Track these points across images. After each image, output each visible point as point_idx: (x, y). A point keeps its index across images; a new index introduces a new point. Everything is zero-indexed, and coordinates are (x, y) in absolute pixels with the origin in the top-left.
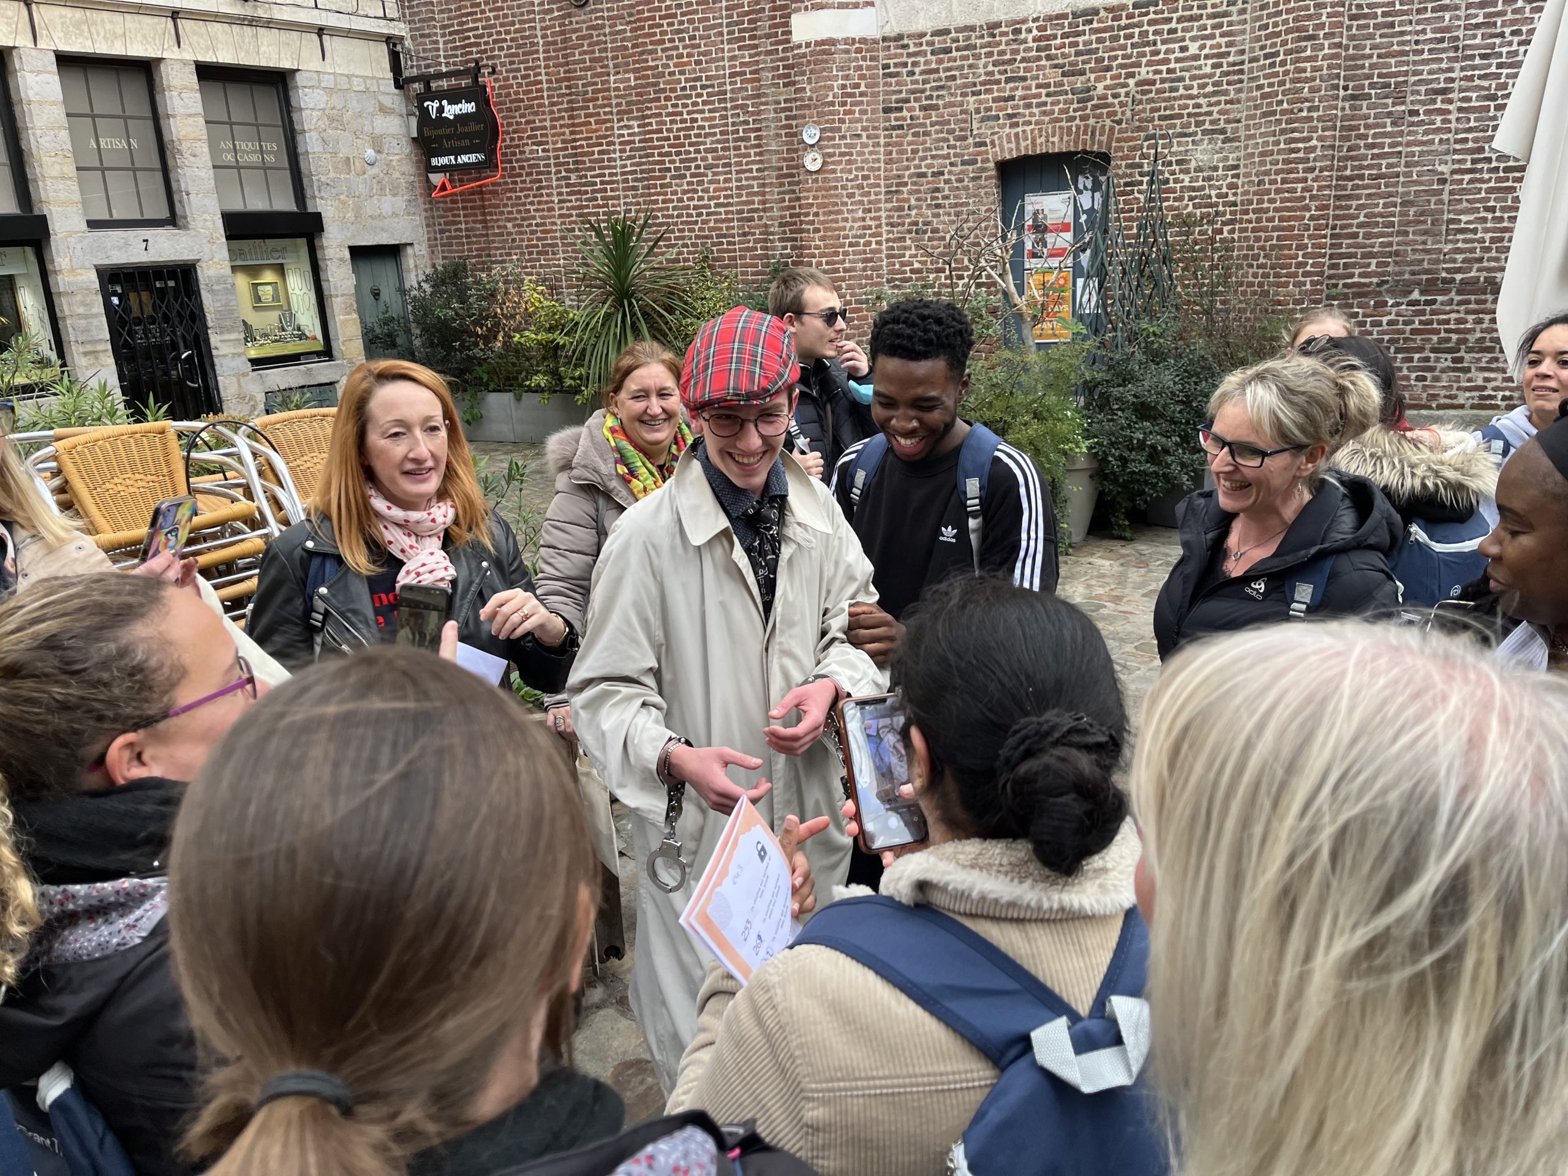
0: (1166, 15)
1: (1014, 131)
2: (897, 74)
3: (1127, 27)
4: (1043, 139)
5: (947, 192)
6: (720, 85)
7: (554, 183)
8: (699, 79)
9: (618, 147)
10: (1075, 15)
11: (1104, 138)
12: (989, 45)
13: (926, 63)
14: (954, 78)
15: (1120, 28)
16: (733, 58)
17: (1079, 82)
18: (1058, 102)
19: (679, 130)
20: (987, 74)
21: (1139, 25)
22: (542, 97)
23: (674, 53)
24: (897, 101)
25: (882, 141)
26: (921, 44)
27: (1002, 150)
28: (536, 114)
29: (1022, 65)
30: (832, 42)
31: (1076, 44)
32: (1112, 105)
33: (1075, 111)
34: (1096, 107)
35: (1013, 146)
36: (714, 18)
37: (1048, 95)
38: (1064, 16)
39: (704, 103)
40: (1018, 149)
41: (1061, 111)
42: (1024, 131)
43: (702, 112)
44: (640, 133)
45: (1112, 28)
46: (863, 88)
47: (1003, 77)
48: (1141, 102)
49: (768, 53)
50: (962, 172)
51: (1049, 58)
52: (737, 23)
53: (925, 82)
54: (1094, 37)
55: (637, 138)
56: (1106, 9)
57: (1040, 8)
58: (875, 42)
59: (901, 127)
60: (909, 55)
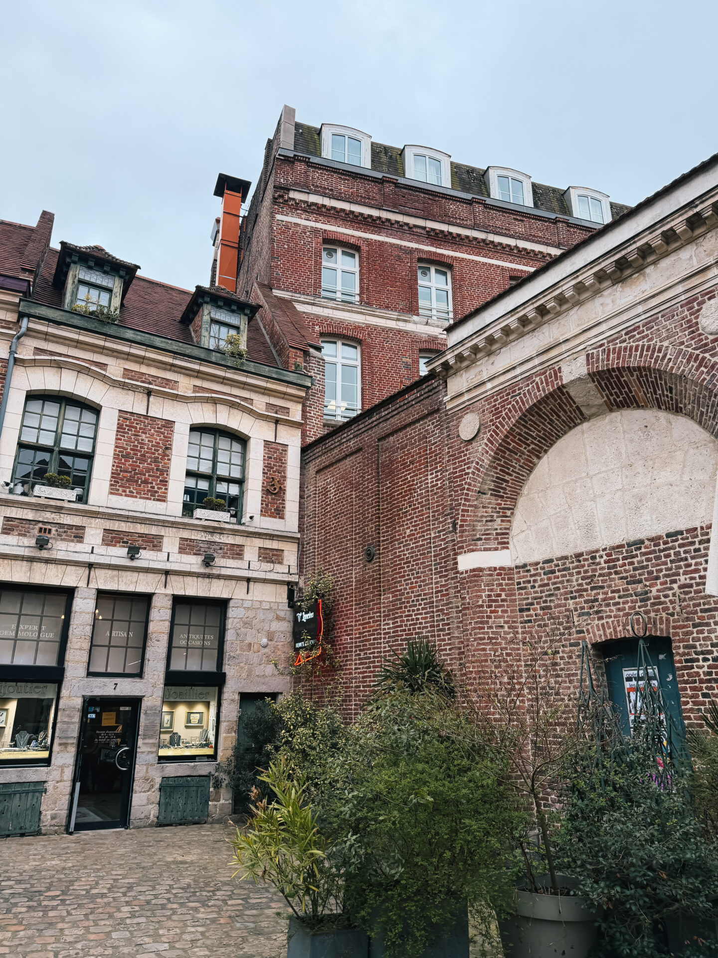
0: (690, 540)
1: (601, 622)
2: (525, 588)
3: (664, 550)
4: (621, 628)
5: (562, 666)
6: (430, 598)
7: (354, 658)
8: (420, 595)
9: (382, 636)
10: (629, 545)
11: (664, 626)
12: (577, 567)
13: (541, 580)
14: (558, 589)
15: (660, 551)
16: (437, 583)
17: (639, 588)
18: (627, 602)
19: (411, 625)
20: (579, 585)
21: (673, 548)
22: (352, 609)
23: (409, 582)
24: (527, 604)
25: (520, 630)
26: (537, 569)
27: (595, 635)
28: (348, 618)
29: (600, 579)
30: (481, 570)
31: (632, 563)
32: (665, 603)
33: (639, 607)
34: (653, 604)
35: (601, 632)
36: (428, 562)
37: (620, 597)
38: (622, 546)
39: (423, 609)
40: (605, 635)
41: (630, 608)
42: (607, 623)
43: (421, 614)
44: (393, 628)
45: (655, 551)
46: (503, 597)
47: (589, 587)
48: (685, 600)
49: (452, 579)
50: (571, 651)
51: (616, 573)
52: (439, 564)
53: (542, 592)
54: (644, 558)
55: (392, 631)
56: (648, 540)
57: (606, 542)
58: (510, 569)
59: (530, 621)
60: (531, 576)
